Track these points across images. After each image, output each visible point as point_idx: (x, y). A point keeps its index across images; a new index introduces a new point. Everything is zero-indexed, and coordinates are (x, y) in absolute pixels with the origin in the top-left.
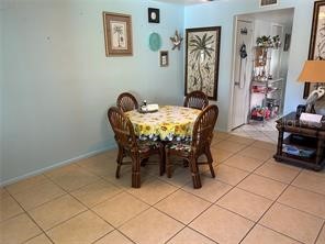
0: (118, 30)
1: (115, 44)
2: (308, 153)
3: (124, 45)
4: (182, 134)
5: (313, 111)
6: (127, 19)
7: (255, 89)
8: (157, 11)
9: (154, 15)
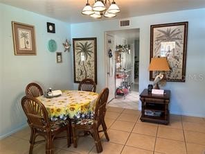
0: (24, 36)
1: (22, 46)
2: (159, 114)
3: (29, 47)
4: (86, 112)
5: (158, 88)
6: (31, 28)
7: (117, 76)
8: (53, 25)
9: (51, 28)
